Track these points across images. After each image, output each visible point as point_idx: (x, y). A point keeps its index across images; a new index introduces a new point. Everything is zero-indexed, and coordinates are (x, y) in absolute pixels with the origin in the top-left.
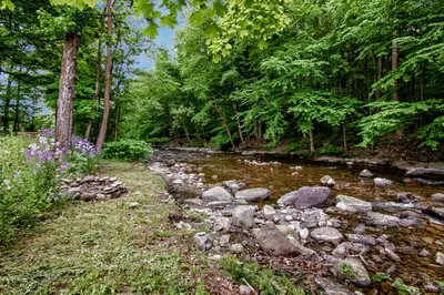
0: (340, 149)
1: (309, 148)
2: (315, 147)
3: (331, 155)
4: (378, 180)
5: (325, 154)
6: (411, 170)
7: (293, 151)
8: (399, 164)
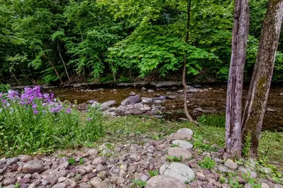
0: (128, 79)
1: (113, 79)
2: (116, 79)
3: (125, 82)
4: (149, 91)
5: (122, 82)
6: (158, 85)
7: (105, 81)
8: (153, 83)
